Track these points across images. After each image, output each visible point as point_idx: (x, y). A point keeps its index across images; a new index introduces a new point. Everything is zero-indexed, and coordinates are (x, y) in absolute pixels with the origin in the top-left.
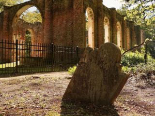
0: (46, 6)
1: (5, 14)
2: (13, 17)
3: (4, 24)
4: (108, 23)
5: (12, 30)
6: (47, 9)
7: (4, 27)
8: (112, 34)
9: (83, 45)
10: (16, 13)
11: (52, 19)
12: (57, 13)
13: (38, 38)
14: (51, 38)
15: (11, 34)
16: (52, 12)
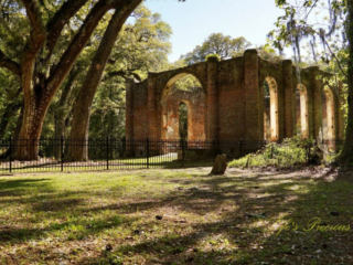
0: (209, 77)
1: (150, 84)
2: (162, 89)
3: (150, 98)
4: (306, 92)
5: (161, 107)
6: (210, 82)
7: (149, 104)
8: (313, 110)
9: (259, 131)
10: (166, 83)
11: (217, 95)
12: (224, 87)
13: (199, 115)
14: (217, 121)
15: (160, 114)
16: (218, 85)
